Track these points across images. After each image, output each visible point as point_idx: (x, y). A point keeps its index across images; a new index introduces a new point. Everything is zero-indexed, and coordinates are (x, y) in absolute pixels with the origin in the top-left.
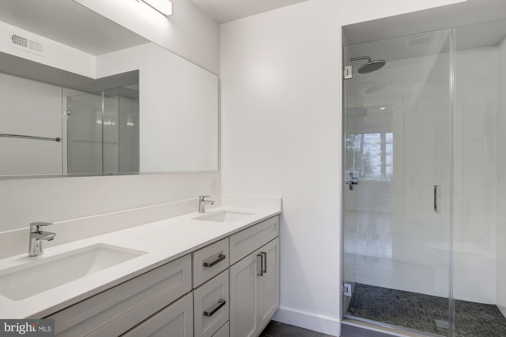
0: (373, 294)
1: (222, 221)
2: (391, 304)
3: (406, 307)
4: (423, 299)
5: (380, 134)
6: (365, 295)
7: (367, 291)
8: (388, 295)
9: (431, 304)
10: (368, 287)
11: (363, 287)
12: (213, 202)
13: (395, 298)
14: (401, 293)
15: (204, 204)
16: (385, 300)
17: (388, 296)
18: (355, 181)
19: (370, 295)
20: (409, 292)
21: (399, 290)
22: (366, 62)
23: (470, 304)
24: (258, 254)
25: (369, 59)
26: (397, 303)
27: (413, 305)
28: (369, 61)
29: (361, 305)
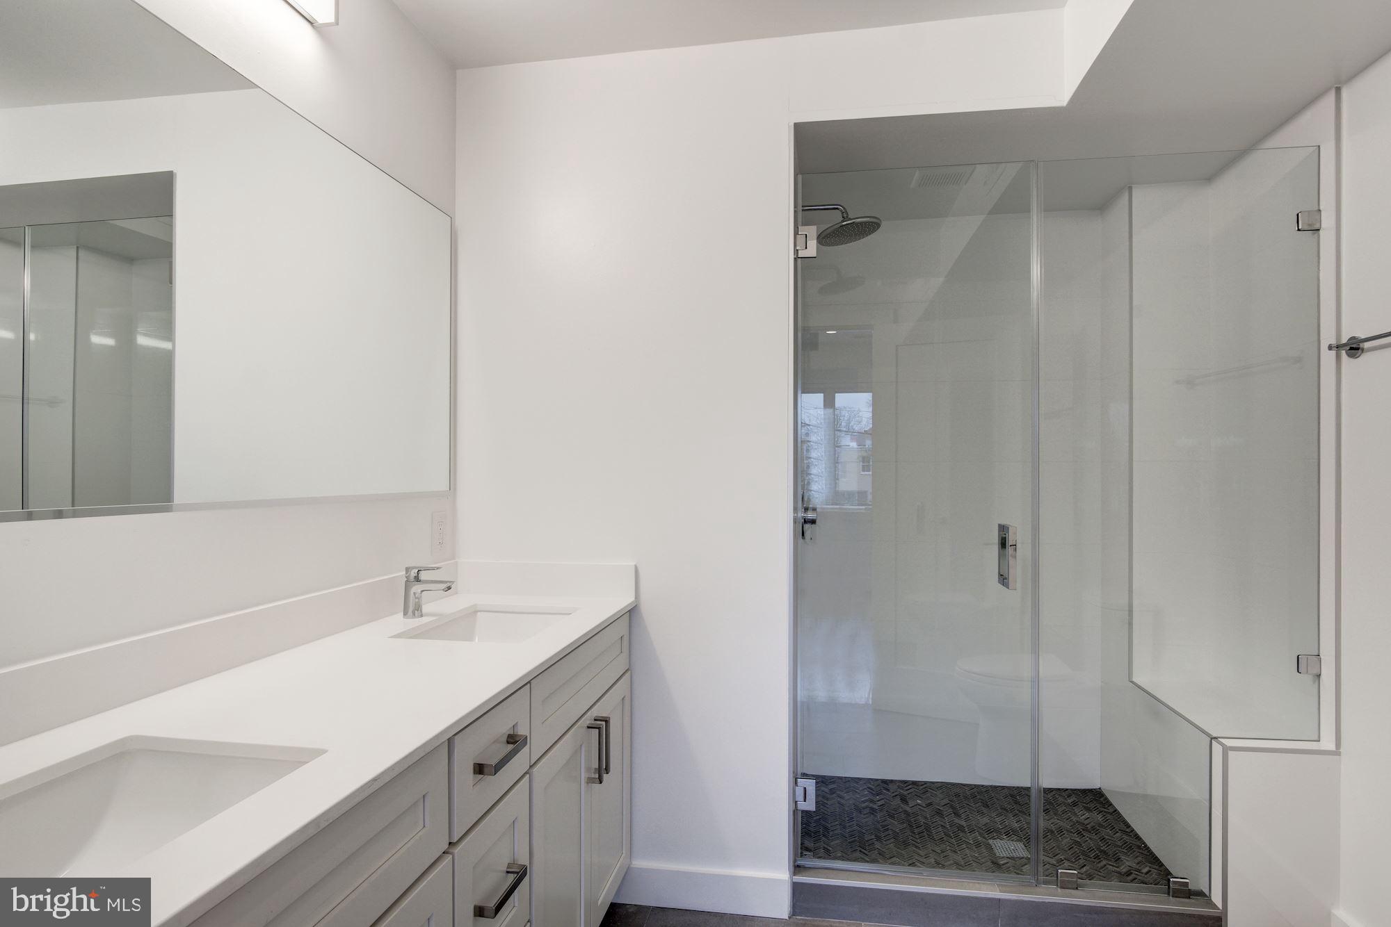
0: (848, 797)
1: (470, 638)
2: (892, 817)
3: (926, 818)
4: (957, 795)
5: (822, 394)
6: (829, 803)
7: (832, 791)
8: (882, 797)
9: (977, 805)
10: (834, 782)
11: (822, 782)
12: (449, 584)
13: (897, 801)
14: (910, 787)
15: (422, 591)
16: (877, 808)
17: (881, 800)
18: (810, 515)
19: (842, 801)
20: (925, 783)
21: (904, 781)
22: (836, 217)
23: (1052, 794)
24: (589, 724)
25: (844, 211)
26: (905, 812)
27: (939, 813)
28: (843, 217)
29: (826, 828)
